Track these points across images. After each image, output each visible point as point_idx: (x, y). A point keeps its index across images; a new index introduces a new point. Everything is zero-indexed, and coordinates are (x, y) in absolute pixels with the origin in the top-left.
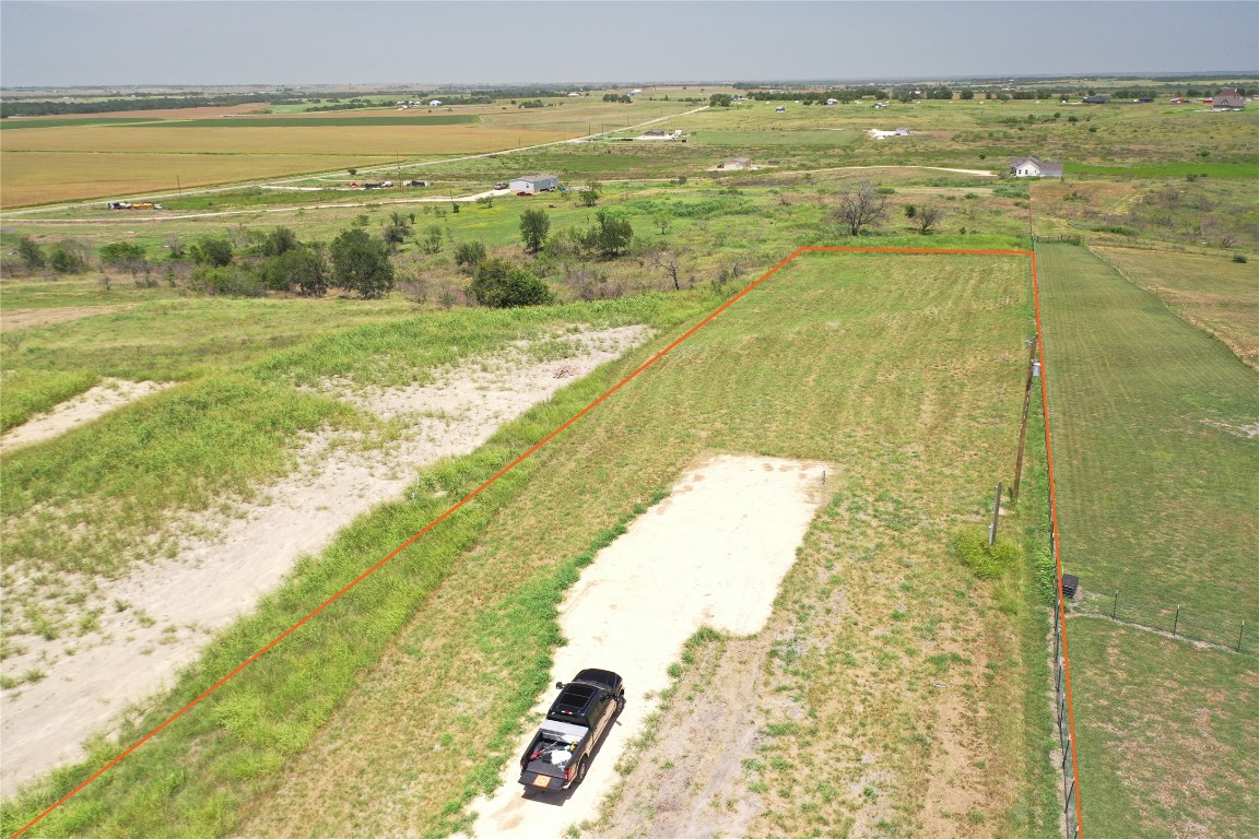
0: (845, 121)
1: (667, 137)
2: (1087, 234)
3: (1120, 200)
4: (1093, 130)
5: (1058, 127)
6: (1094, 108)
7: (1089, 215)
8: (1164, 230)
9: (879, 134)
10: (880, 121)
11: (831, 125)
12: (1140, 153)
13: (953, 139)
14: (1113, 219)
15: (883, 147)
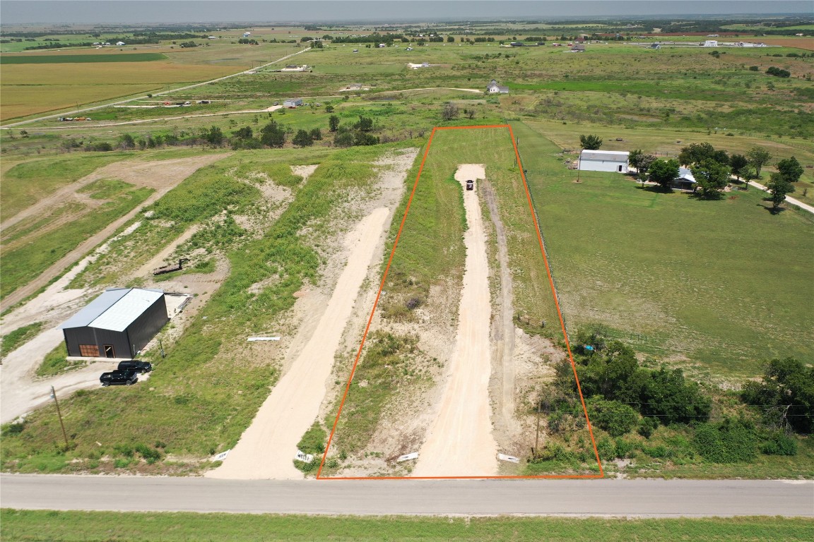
0: (394, 58)
1: (298, 69)
2: (521, 117)
3: (531, 102)
4: (517, 63)
5: (501, 61)
6: (517, 48)
7: (521, 110)
8: (545, 115)
9: (414, 66)
10: (412, 58)
11: (387, 61)
12: (540, 75)
13: (452, 69)
14: (529, 111)
15: (419, 74)
